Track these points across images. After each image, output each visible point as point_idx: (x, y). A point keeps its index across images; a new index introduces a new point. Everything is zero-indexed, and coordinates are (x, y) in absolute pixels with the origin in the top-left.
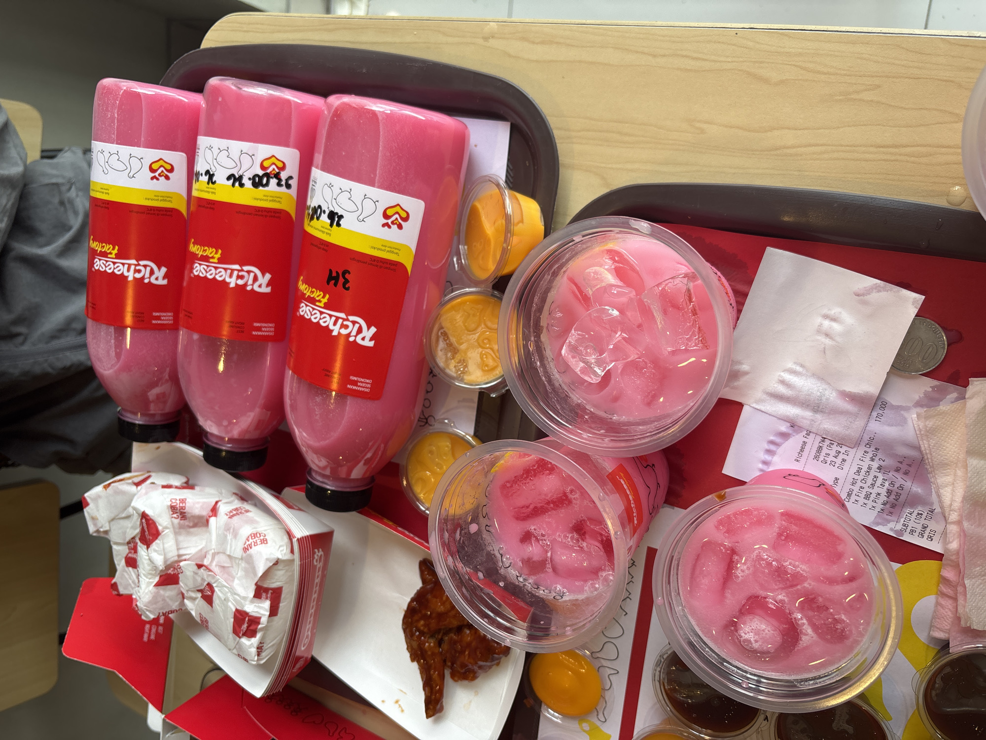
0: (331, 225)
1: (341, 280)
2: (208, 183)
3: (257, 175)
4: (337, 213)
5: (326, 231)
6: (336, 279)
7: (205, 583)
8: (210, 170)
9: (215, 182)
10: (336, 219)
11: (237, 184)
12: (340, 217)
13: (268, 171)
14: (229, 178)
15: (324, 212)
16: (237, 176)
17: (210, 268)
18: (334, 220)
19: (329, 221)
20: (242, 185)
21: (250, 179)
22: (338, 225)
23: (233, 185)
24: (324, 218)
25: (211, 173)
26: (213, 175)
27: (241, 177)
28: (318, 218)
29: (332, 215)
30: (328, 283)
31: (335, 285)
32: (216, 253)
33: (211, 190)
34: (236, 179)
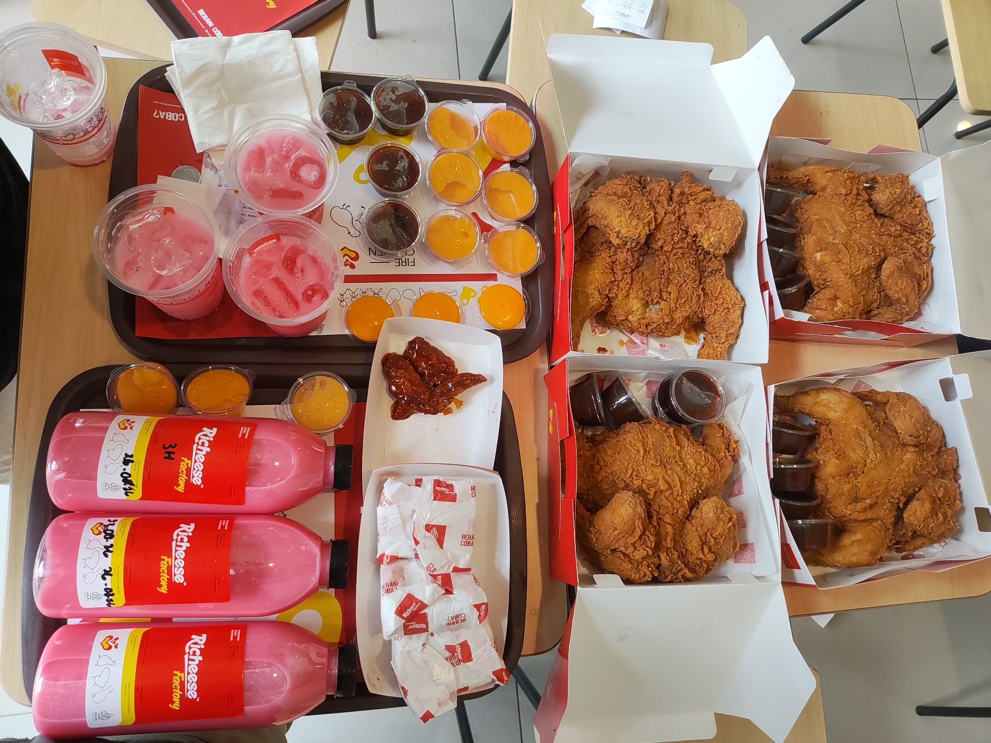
0: (132, 462)
1: (170, 449)
2: (111, 575)
3: (105, 537)
4: (124, 458)
5: (137, 466)
6: (169, 453)
7: (428, 534)
8: (102, 574)
9: (110, 568)
10: (128, 458)
11: (110, 549)
12: (126, 455)
13: (102, 530)
14: (106, 556)
15: (124, 469)
16: (105, 550)
17: (176, 565)
18: (129, 459)
19: (130, 464)
20: (112, 546)
21: (107, 541)
22: (132, 456)
23: (111, 552)
24: (129, 469)
25: (103, 573)
26: (105, 570)
27: (106, 547)
28: (130, 476)
29: (126, 462)
30: (173, 459)
31: (174, 453)
32: (164, 560)
33: (116, 571)
34: (107, 550)
